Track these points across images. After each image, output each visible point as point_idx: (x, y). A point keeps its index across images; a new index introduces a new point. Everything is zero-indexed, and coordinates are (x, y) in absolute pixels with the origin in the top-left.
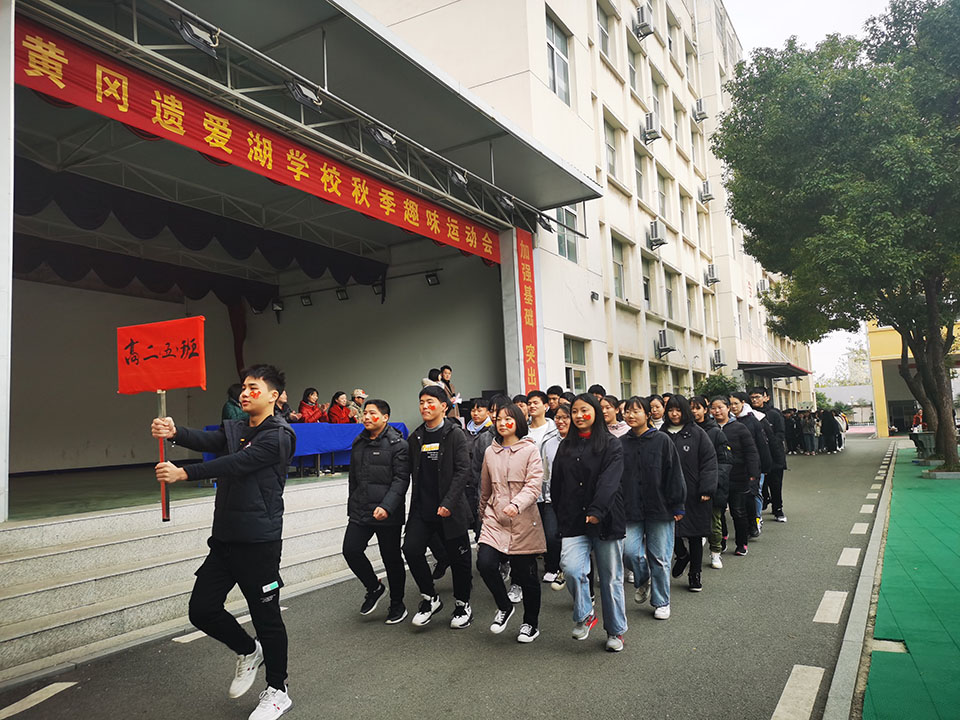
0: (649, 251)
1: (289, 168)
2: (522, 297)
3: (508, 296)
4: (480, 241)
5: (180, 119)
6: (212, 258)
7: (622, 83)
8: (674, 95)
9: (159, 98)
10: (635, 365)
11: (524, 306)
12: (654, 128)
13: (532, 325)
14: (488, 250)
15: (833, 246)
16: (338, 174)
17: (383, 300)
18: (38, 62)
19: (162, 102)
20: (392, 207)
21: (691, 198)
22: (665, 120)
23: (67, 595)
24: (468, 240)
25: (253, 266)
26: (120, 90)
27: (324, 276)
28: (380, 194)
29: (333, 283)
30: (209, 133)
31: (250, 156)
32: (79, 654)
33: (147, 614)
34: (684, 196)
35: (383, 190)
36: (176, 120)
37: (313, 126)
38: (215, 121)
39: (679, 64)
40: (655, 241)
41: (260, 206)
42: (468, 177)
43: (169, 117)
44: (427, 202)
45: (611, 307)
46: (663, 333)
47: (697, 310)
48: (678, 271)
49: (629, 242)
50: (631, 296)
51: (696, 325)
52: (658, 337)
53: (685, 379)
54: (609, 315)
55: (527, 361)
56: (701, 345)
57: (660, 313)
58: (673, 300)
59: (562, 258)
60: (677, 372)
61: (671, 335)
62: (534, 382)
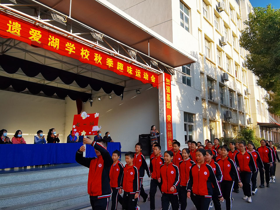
0: (222, 83)
1: (66, 49)
2: (166, 98)
3: (160, 97)
4: (150, 78)
5: (19, 31)
7: (212, 26)
8: (232, 31)
11: (167, 101)
13: (170, 108)
14: (153, 81)
16: (89, 52)
17: (122, 99)
19: (12, 24)
20: (112, 65)
21: (239, 66)
22: (229, 39)
24: (144, 78)
30: (32, 36)
31: (49, 44)
34: (236, 65)
35: (108, 58)
37: (76, 34)
40: (225, 80)
43: (14, 30)
45: (206, 103)
46: (227, 112)
47: (242, 104)
48: (234, 90)
49: (214, 80)
50: (215, 99)
51: (241, 109)
52: (226, 113)
53: (237, 128)
54: (205, 105)
55: (168, 121)
56: (243, 116)
57: (227, 105)
58: (232, 100)
59: (184, 85)
60: (234, 126)
61: (230, 113)
62: (170, 129)
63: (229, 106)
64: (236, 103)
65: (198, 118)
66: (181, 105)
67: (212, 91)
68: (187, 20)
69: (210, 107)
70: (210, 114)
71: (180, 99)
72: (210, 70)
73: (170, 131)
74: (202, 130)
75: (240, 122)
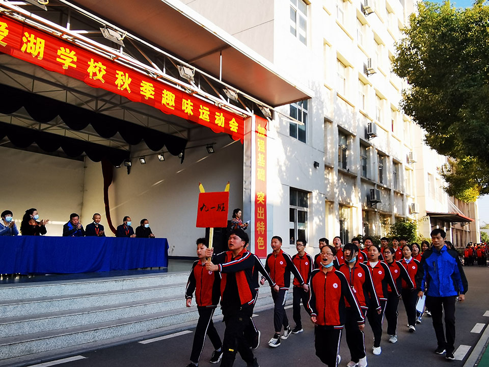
0: (366, 141)
3: (246, 159)
4: (227, 123)
7: (351, 38)
8: (389, 51)
12: (372, 67)
13: (264, 180)
14: (234, 129)
20: (151, 94)
21: (399, 111)
22: (382, 65)
28: (142, 84)
31: (23, 49)
35: (144, 82)
39: (393, 34)
45: (334, 173)
46: (373, 191)
47: (400, 179)
48: (387, 154)
49: (351, 134)
50: (351, 167)
51: (399, 188)
52: (370, 193)
53: (389, 221)
54: (333, 177)
55: (258, 203)
56: (402, 200)
57: (372, 179)
58: (383, 172)
59: (293, 138)
60: (384, 216)
61: (378, 192)
62: (262, 216)
63: (377, 181)
64: (389, 176)
65: (316, 199)
66: (284, 174)
67: (347, 153)
68: (303, 24)
69: (340, 181)
70: (341, 193)
71: (285, 164)
72: (344, 116)
73: (261, 220)
74: (323, 221)
75: (395, 211)
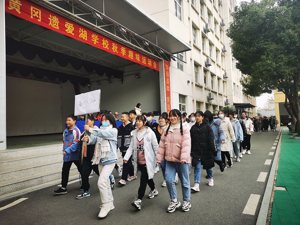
0: (206, 68)
1: (92, 40)
2: (166, 82)
3: (161, 81)
4: (152, 64)
5: (58, 24)
6: (68, 69)
7: (198, 14)
8: (214, 18)
9: (51, 17)
10: (201, 104)
11: (166, 85)
12: (208, 28)
13: (169, 91)
14: (155, 67)
15: (265, 65)
16: (108, 42)
17: (122, 83)
18: (12, 5)
19: (52, 18)
20: (125, 53)
21: (219, 51)
22: (212, 26)
23: (25, 172)
24: (149, 64)
25: (81, 72)
26: (38, 15)
27: (104, 75)
28: (121, 49)
29: (106, 77)
30: (67, 29)
31: (80, 36)
32: (29, 190)
33: (50, 178)
34: (217, 50)
35: (122, 47)
36: (56, 24)
37: (100, 26)
38: (69, 25)
39: (216, 8)
40: (208, 65)
41: (84, 53)
42: (149, 43)
43: (54, 23)
44: (136, 51)
45: (194, 85)
46: (210, 94)
47: (221, 87)
48: (215, 74)
49: (199, 65)
50: (200, 82)
51: (220, 92)
53: (217, 109)
54: (193, 88)
56: (222, 98)
57: (209, 87)
58: (213, 83)
59: (179, 70)
63: (211, 89)
67: (198, 75)
69: (196, 89)
